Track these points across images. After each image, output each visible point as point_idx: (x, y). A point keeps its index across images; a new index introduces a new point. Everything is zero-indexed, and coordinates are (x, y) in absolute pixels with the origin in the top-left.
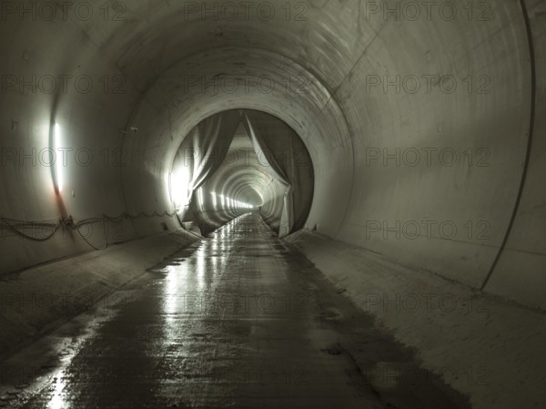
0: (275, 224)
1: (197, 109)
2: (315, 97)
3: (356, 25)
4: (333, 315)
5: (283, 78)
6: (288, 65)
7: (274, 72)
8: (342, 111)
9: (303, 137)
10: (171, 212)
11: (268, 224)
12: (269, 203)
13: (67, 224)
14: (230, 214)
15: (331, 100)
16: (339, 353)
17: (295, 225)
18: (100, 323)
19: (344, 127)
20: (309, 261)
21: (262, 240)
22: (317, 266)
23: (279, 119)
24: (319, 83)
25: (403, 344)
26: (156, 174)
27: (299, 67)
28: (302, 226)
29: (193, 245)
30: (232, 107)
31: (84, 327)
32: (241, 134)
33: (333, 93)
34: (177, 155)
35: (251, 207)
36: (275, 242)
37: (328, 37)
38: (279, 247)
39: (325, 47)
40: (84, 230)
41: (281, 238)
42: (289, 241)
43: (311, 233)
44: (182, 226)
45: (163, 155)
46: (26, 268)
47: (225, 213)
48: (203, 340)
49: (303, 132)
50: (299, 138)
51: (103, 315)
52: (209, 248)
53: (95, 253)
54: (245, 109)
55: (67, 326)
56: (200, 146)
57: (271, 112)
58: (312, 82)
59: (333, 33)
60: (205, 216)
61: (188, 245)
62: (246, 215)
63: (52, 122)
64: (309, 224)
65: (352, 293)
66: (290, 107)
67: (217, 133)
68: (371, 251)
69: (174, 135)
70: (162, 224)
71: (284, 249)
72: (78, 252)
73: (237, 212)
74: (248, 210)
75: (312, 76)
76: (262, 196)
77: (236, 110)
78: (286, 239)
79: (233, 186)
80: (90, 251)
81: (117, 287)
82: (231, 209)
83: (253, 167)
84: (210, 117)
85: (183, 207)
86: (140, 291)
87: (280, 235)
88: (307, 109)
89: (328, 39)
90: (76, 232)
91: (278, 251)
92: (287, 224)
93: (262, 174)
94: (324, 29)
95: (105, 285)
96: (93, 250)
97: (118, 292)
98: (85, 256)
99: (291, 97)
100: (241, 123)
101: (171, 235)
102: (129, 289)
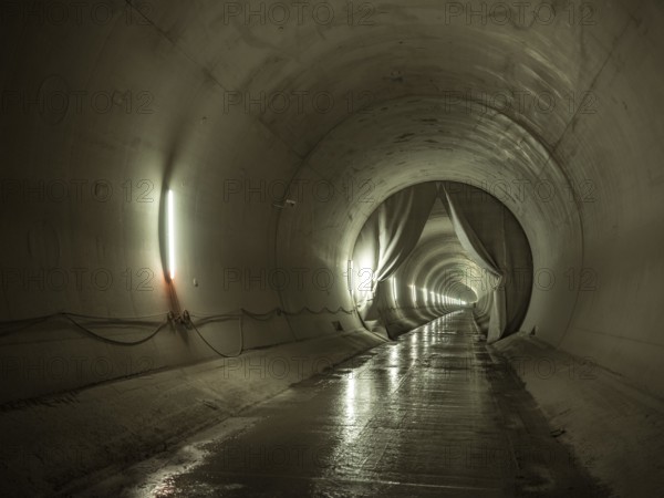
0: (485, 326)
1: (382, 181)
2: (529, 159)
5: (485, 135)
7: (474, 130)
8: (565, 174)
9: (518, 215)
10: (350, 308)
11: (479, 324)
12: (483, 299)
13: (179, 322)
14: (434, 312)
15: (550, 162)
17: (508, 327)
20: (518, 378)
21: (466, 345)
22: (529, 388)
24: (532, 140)
26: (329, 262)
27: (505, 118)
28: (517, 330)
29: (373, 351)
30: (427, 179)
32: (440, 214)
33: (552, 151)
34: (359, 239)
35: (464, 303)
36: (481, 349)
37: (540, 70)
38: (484, 357)
39: (537, 86)
40: (207, 331)
41: (490, 344)
42: (500, 348)
43: (528, 339)
44: (364, 325)
45: (340, 237)
46: (94, 385)
47: (428, 310)
49: (516, 207)
50: (513, 216)
53: (219, 362)
54: (444, 182)
56: (387, 227)
58: (524, 139)
59: (548, 65)
60: (399, 314)
61: (365, 351)
62: (456, 313)
63: (165, 189)
64: (526, 328)
65: (574, 440)
67: (408, 211)
69: (353, 212)
70: (334, 323)
71: (490, 359)
72: (191, 359)
73: (443, 310)
74: (461, 307)
75: (522, 131)
76: (475, 291)
77: (432, 183)
78: (495, 345)
79: (439, 277)
80: (211, 358)
81: (233, 412)
82: (437, 305)
83: (462, 254)
84: (400, 192)
85: (365, 302)
86: (261, 419)
87: (489, 340)
88: (520, 177)
89: (540, 73)
90: (193, 334)
91: (480, 362)
92: (497, 326)
93: (473, 264)
94: (534, 60)
95: (215, 409)
96: (217, 358)
97: (230, 420)
98: (203, 365)
99: (498, 161)
100: (439, 200)
101: (344, 337)
102: (248, 415)
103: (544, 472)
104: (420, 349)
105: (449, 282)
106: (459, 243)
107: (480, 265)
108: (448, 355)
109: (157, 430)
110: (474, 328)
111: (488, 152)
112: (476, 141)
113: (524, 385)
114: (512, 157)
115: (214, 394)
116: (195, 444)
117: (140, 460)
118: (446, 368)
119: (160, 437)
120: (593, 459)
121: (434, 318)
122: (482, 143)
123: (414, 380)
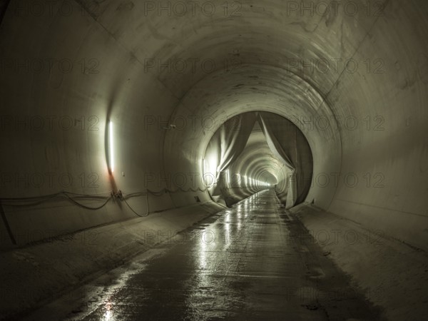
0: (284, 199)
1: (223, 112)
2: (312, 101)
3: (340, 44)
4: (317, 274)
5: (287, 86)
6: (290, 77)
7: (280, 83)
8: (332, 110)
9: (305, 132)
10: (203, 188)
11: (280, 198)
12: (281, 182)
13: (117, 197)
14: (251, 190)
15: (324, 103)
16: (316, 309)
17: (298, 199)
18: (130, 276)
20: (305, 228)
21: (273, 210)
24: (314, 90)
25: (372, 303)
26: (192, 160)
27: (298, 78)
28: (303, 201)
29: (218, 214)
30: (250, 110)
31: (116, 278)
32: (257, 130)
33: (325, 97)
34: (209, 145)
35: (269, 185)
36: (282, 213)
38: (284, 216)
40: (130, 202)
41: (287, 209)
42: (293, 212)
43: (310, 206)
44: (212, 199)
45: (198, 146)
46: (81, 230)
47: (248, 189)
48: (206, 293)
50: (301, 133)
51: (134, 269)
52: (234, 215)
53: (138, 219)
54: (260, 111)
55: (104, 277)
56: (226, 139)
57: (280, 113)
58: (309, 90)
59: (324, 52)
60: (231, 192)
61: (214, 214)
62: (264, 191)
64: (308, 200)
65: (335, 256)
66: (293, 109)
68: (354, 221)
70: (194, 197)
71: (288, 218)
72: (124, 218)
73: (257, 189)
74: (267, 187)
75: (308, 85)
76: (276, 177)
77: (253, 112)
78: (290, 210)
79: (254, 169)
80: (134, 217)
81: (151, 246)
82: (253, 187)
83: (269, 154)
86: (168, 249)
87: (286, 207)
88: (306, 110)
89: (319, 55)
90: (124, 203)
91: (283, 220)
92: (292, 198)
93: (276, 161)
94: (316, 48)
95: (142, 244)
96: (137, 217)
97: (151, 250)
98: (130, 221)
99: (294, 101)
100: (257, 122)
101: (202, 205)
102: (160, 248)
103: (320, 270)
104: (243, 213)
105: (260, 172)
106: (268, 148)
107: (279, 160)
108: (263, 216)
109: (117, 254)
110: (277, 201)
111: (288, 96)
112: (281, 89)
113: (308, 231)
114: (302, 99)
115: (140, 237)
116: (137, 261)
117: (113, 268)
118: (263, 223)
119: (119, 257)
120: (344, 264)
121: (252, 194)
122: (284, 91)
123: (246, 230)
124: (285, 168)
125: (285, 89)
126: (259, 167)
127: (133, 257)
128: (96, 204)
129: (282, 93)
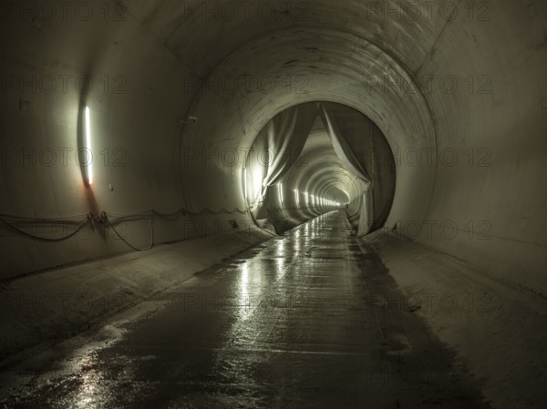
0: (356, 223)
1: (271, 101)
4: (399, 347)
5: (359, 62)
6: (364, 48)
7: (350, 58)
8: (423, 95)
9: (384, 131)
10: (244, 209)
11: (351, 222)
12: (354, 201)
13: (97, 221)
14: (314, 212)
17: (375, 224)
19: (426, 115)
20: (383, 265)
21: (340, 239)
22: (391, 273)
23: (358, 111)
24: (397, 67)
26: (226, 170)
27: (375, 48)
28: (382, 225)
29: (264, 245)
30: (309, 99)
32: (320, 129)
33: (413, 76)
35: (338, 204)
36: (352, 243)
38: (354, 248)
41: (360, 237)
42: (367, 241)
43: (390, 233)
44: (256, 223)
47: (309, 210)
49: (383, 125)
50: (380, 131)
52: (290, 246)
53: (136, 254)
54: (323, 102)
56: (275, 141)
57: (350, 104)
58: (391, 66)
60: (285, 214)
61: (257, 244)
62: (332, 212)
63: (82, 105)
64: (389, 224)
66: (368, 97)
67: (293, 127)
69: (246, 128)
71: (359, 250)
72: (109, 253)
73: (321, 210)
74: (336, 208)
75: (389, 59)
76: (348, 195)
77: (314, 103)
78: (364, 239)
79: (318, 183)
80: (126, 252)
81: (146, 296)
82: (316, 206)
83: (337, 164)
84: (286, 110)
85: (257, 204)
86: (170, 302)
87: (359, 234)
88: (387, 98)
90: (111, 231)
91: (352, 252)
92: (366, 223)
93: (346, 172)
95: (131, 294)
96: (131, 251)
97: (144, 303)
100: (319, 118)
102: (160, 299)
103: (404, 340)
104: (302, 242)
105: (326, 187)
106: (335, 154)
107: (352, 172)
108: (325, 247)
110: (347, 225)
111: (361, 77)
112: (350, 68)
113: (387, 270)
115: (129, 281)
116: (115, 323)
118: (324, 258)
119: (84, 318)
120: (443, 328)
121: (314, 217)
122: (355, 70)
123: (297, 268)
124: (358, 182)
125: (356, 66)
126: (324, 181)
127: (111, 316)
128: (59, 233)
129: (354, 73)
